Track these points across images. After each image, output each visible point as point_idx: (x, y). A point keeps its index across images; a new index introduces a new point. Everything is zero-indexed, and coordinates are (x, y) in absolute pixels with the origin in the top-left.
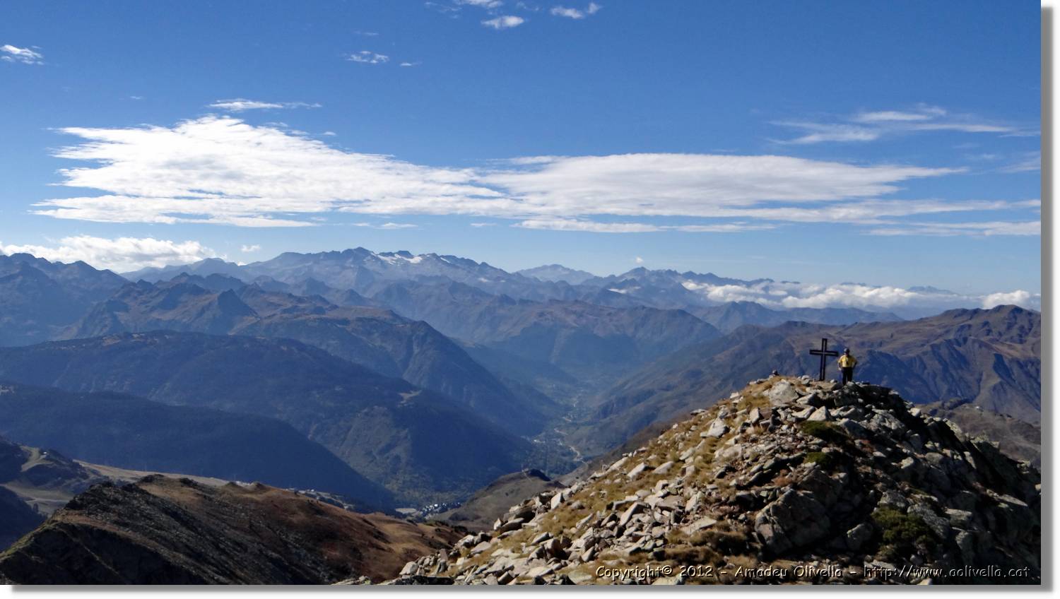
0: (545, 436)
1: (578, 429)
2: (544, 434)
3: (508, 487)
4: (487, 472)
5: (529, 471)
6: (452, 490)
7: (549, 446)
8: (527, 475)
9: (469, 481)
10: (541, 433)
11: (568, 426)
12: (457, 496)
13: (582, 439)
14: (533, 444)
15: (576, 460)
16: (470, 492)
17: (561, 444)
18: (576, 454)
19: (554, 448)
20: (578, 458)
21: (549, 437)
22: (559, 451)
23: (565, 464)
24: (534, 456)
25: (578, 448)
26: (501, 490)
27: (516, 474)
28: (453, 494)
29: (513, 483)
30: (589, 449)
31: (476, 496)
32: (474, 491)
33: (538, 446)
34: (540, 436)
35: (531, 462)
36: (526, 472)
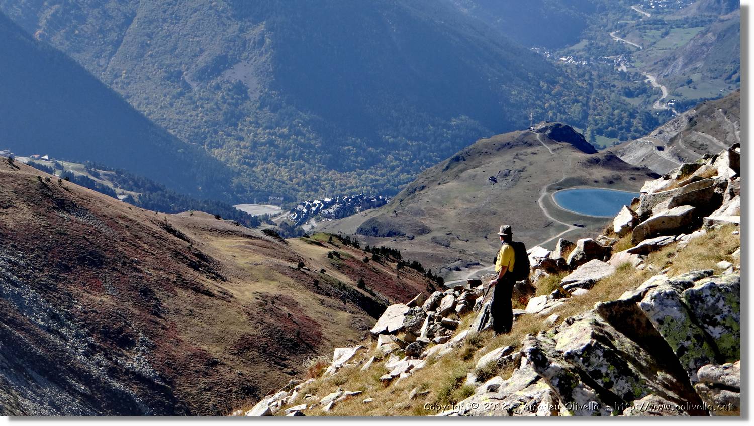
0: (588, 49)
1: (666, 34)
2: (584, 43)
3: (498, 163)
4: (449, 127)
5: (546, 129)
6: (366, 166)
7: (594, 73)
8: (543, 138)
9: (405, 147)
10: (578, 41)
11: (643, 27)
12: (377, 180)
13: (674, 59)
14: (558, 67)
15: (657, 106)
16: (408, 172)
17: (623, 68)
18: (659, 93)
19: (608, 78)
20: (663, 102)
21: (597, 52)
22: (619, 84)
23: (632, 115)
24: (560, 95)
25: (665, 80)
26: (479, 170)
27: (517, 134)
28: (367, 176)
29: (508, 156)
30: (690, 82)
31: (420, 182)
32: (417, 171)
33: (569, 71)
34: (575, 47)
35: (551, 107)
36: (539, 131)
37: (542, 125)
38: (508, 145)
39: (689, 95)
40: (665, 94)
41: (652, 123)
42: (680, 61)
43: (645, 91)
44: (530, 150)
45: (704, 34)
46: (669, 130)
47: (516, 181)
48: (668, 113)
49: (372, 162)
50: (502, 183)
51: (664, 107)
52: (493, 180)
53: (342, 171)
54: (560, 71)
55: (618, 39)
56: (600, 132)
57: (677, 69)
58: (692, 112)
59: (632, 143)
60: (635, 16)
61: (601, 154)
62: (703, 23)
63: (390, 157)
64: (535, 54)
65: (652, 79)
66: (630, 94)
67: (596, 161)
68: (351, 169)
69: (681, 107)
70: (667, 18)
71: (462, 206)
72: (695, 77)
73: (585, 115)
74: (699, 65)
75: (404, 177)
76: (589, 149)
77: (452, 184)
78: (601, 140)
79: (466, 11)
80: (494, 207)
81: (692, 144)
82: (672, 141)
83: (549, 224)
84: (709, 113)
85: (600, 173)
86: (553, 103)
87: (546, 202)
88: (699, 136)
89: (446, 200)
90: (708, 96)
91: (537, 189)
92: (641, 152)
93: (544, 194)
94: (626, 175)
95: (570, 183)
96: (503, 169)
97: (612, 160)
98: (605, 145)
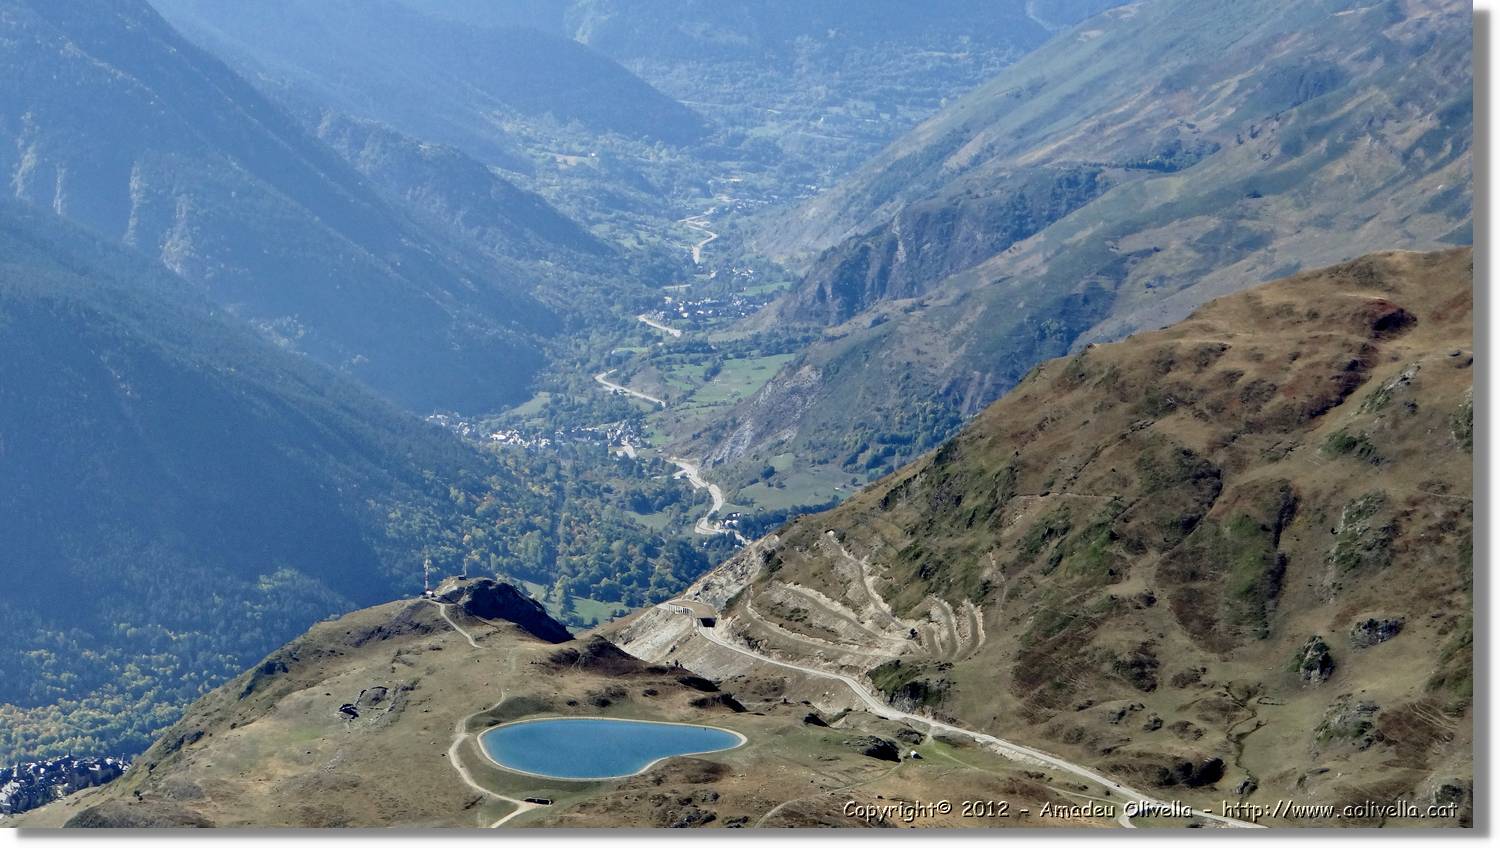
0: (550, 412)
1: (715, 371)
2: (543, 398)
3: (356, 674)
4: (257, 597)
5: (460, 593)
6: (78, 691)
7: (566, 464)
8: (454, 613)
9: (164, 645)
10: (528, 397)
11: (663, 359)
12: (104, 722)
13: (735, 425)
14: (487, 455)
15: (704, 528)
16: (172, 701)
17: (629, 450)
18: (705, 499)
19: (596, 474)
20: (714, 518)
21: (568, 417)
22: (621, 486)
23: (651, 551)
24: (494, 514)
25: (718, 472)
26: (318, 690)
27: (395, 608)
28: (83, 713)
29: (380, 657)
30: (770, 473)
31: (192, 723)
32: (191, 695)
33: (510, 462)
34: (523, 410)
35: (476, 542)
36: (445, 598)
37: (450, 585)
38: (380, 633)
39: (769, 500)
40: (719, 502)
41: (692, 564)
42: (747, 430)
43: (676, 497)
44: (427, 642)
45: (793, 368)
46: (724, 583)
47: (399, 710)
48: (726, 543)
49: (90, 682)
50: (369, 718)
51: (717, 529)
52: (349, 711)
53: (26, 704)
54: (491, 463)
55: (612, 387)
56: (583, 591)
57: (740, 447)
58: (771, 541)
59: (648, 615)
60: (648, 336)
61: (582, 640)
62: (791, 345)
63: (131, 669)
64: (437, 429)
65: (690, 471)
66: (643, 505)
67: (571, 659)
68: (47, 701)
69: (753, 527)
70: (716, 338)
71: (282, 771)
72: (781, 462)
73: (550, 556)
74: (788, 435)
75: (163, 710)
76: (553, 632)
77: (262, 726)
78: (587, 608)
79: (283, 342)
80: (351, 772)
81: (775, 611)
82: (731, 605)
83: (473, 803)
84: (806, 542)
85: (580, 683)
86: (480, 533)
87: (465, 751)
88: (787, 592)
89: (248, 761)
90: (810, 502)
91: (446, 728)
92: (669, 632)
93: (461, 735)
94: (635, 686)
95: (516, 708)
96: (370, 686)
97: (604, 655)
98: (593, 619)
